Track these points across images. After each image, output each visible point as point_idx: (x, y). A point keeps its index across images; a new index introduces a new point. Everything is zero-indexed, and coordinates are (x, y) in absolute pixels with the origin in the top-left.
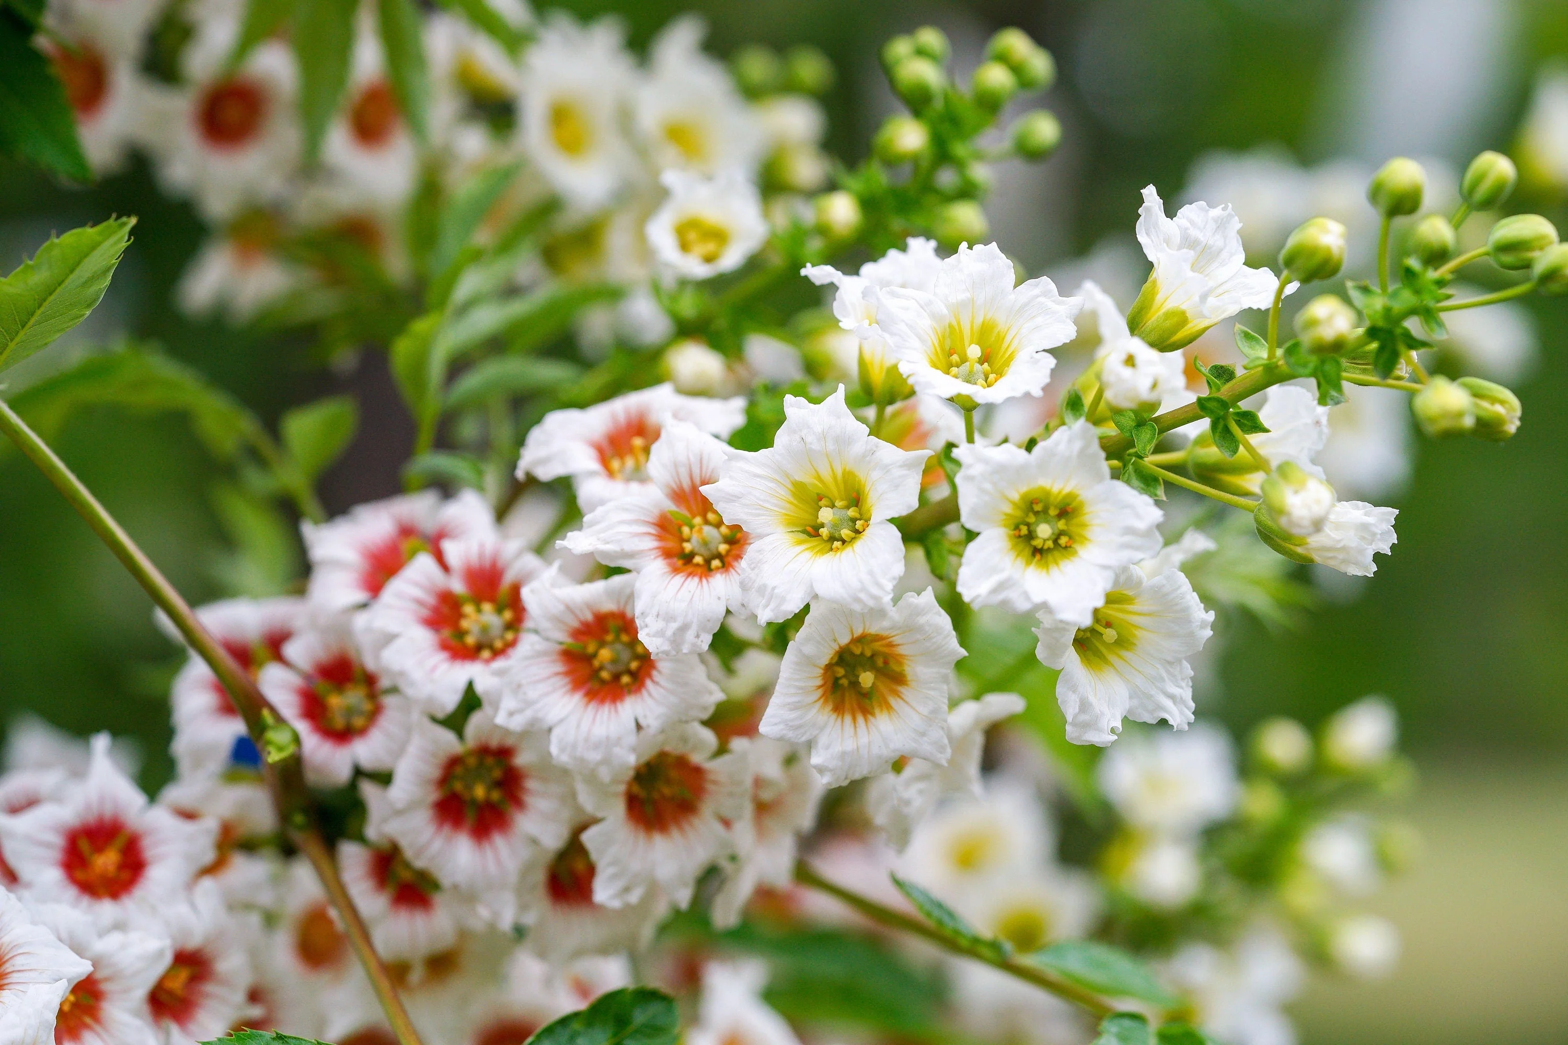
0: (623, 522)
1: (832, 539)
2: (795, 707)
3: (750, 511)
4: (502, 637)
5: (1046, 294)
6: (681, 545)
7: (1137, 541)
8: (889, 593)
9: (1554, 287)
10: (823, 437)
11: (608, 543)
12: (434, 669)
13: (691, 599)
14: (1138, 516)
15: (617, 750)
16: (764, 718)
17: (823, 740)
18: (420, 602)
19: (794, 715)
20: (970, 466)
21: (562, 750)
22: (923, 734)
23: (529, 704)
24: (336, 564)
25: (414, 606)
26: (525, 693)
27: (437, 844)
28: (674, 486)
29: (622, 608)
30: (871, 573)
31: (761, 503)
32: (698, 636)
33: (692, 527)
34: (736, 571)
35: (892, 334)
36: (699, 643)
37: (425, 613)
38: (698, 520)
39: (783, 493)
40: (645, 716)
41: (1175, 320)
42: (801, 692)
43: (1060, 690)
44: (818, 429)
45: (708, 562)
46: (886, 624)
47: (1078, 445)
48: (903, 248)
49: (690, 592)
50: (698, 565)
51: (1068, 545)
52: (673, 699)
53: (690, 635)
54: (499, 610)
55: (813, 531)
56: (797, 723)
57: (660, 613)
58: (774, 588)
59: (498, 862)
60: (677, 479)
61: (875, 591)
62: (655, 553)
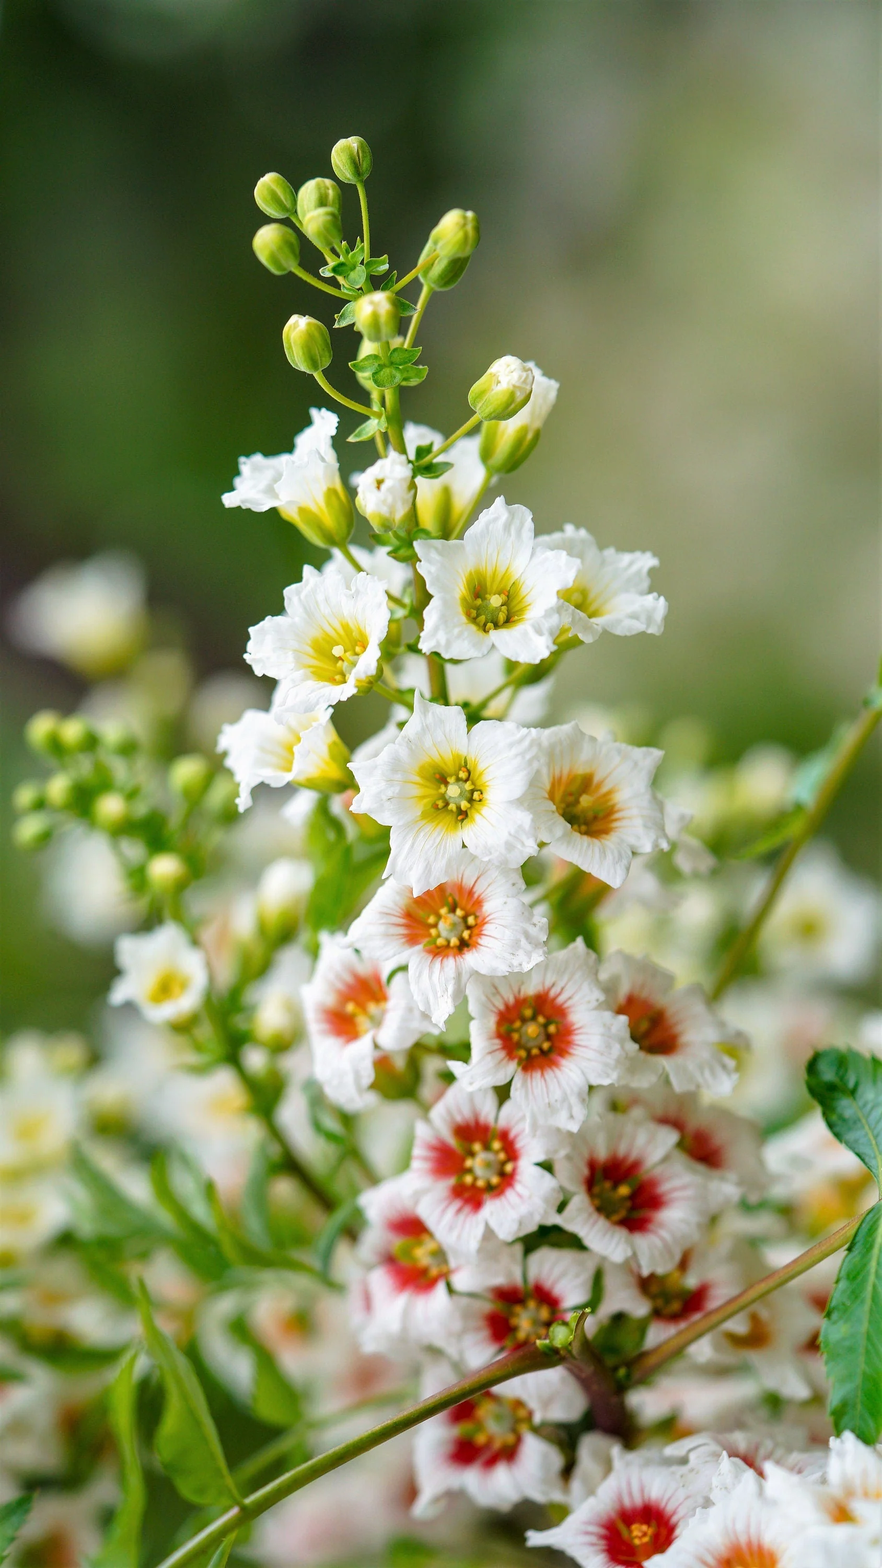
0: (430, 977)
1: (471, 800)
2: (603, 853)
3: (441, 855)
4: (497, 1152)
5: (298, 593)
6: (453, 948)
7: (517, 522)
8: (530, 731)
9: (366, 165)
10: (390, 781)
11: (447, 990)
12: (520, 1196)
13: (503, 926)
14: (496, 520)
15: (614, 1030)
16: (608, 883)
17: (632, 841)
18: (459, 1211)
19: (610, 857)
20: (438, 644)
21: (608, 1076)
22: (636, 764)
23: (565, 1098)
24: (406, 1314)
25: (462, 1217)
26: (556, 1101)
27: (664, 1233)
28: (403, 940)
29: (496, 1011)
30: (511, 745)
31: (436, 845)
32: (535, 925)
33: (439, 936)
34: (483, 892)
35: (317, 703)
36: (540, 924)
37: (467, 1209)
38: (433, 932)
39: (428, 829)
40: (589, 1002)
41: (334, 499)
42: (591, 846)
43: (619, 631)
44: (383, 784)
45: (469, 927)
46: (544, 771)
47: (434, 555)
48: (225, 754)
49: (496, 928)
50: (470, 936)
51: (507, 594)
52: (578, 975)
53: (533, 931)
54: (472, 1154)
55: (463, 815)
56: (616, 854)
57: (511, 952)
58: (510, 834)
59: (684, 1188)
60: (397, 937)
61: (527, 743)
62: (459, 959)
